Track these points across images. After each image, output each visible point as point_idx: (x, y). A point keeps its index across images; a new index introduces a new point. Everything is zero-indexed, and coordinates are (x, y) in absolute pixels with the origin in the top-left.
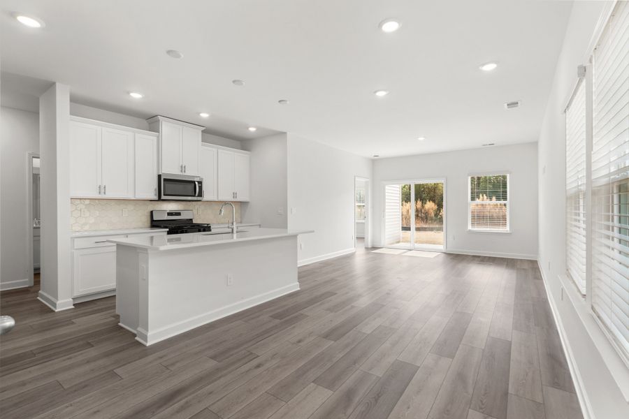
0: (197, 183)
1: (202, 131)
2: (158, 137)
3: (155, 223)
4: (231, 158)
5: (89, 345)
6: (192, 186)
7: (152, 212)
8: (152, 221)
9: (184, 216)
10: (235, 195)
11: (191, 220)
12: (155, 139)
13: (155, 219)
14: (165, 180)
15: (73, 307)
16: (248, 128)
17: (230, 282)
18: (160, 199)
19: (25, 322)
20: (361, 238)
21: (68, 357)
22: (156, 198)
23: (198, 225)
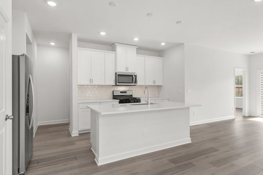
0: (134, 76)
1: (137, 49)
2: (115, 54)
3: (114, 97)
4: (152, 61)
5: (76, 158)
6: (131, 78)
7: (113, 91)
8: (114, 96)
9: (128, 94)
10: (154, 82)
11: (132, 95)
12: (114, 54)
13: (114, 95)
14: (118, 75)
15: (78, 135)
16: (160, 43)
17: (145, 134)
18: (116, 85)
19: (60, 140)
20: (239, 109)
21: (65, 163)
22: (114, 84)
23: (135, 98)
